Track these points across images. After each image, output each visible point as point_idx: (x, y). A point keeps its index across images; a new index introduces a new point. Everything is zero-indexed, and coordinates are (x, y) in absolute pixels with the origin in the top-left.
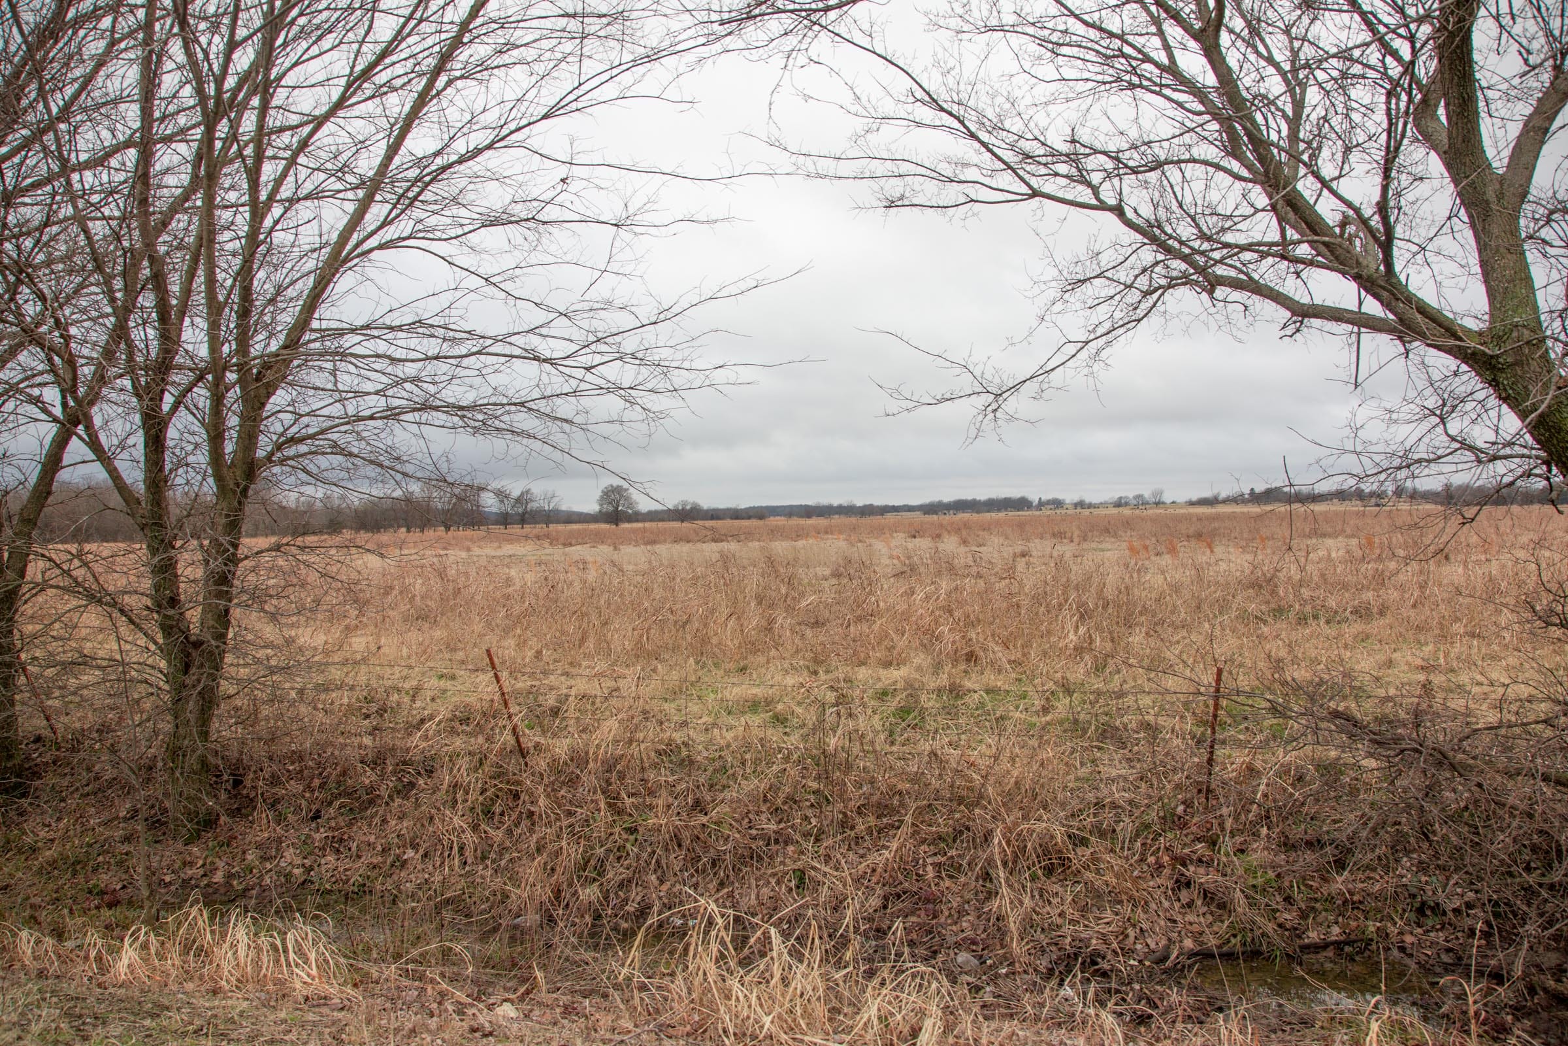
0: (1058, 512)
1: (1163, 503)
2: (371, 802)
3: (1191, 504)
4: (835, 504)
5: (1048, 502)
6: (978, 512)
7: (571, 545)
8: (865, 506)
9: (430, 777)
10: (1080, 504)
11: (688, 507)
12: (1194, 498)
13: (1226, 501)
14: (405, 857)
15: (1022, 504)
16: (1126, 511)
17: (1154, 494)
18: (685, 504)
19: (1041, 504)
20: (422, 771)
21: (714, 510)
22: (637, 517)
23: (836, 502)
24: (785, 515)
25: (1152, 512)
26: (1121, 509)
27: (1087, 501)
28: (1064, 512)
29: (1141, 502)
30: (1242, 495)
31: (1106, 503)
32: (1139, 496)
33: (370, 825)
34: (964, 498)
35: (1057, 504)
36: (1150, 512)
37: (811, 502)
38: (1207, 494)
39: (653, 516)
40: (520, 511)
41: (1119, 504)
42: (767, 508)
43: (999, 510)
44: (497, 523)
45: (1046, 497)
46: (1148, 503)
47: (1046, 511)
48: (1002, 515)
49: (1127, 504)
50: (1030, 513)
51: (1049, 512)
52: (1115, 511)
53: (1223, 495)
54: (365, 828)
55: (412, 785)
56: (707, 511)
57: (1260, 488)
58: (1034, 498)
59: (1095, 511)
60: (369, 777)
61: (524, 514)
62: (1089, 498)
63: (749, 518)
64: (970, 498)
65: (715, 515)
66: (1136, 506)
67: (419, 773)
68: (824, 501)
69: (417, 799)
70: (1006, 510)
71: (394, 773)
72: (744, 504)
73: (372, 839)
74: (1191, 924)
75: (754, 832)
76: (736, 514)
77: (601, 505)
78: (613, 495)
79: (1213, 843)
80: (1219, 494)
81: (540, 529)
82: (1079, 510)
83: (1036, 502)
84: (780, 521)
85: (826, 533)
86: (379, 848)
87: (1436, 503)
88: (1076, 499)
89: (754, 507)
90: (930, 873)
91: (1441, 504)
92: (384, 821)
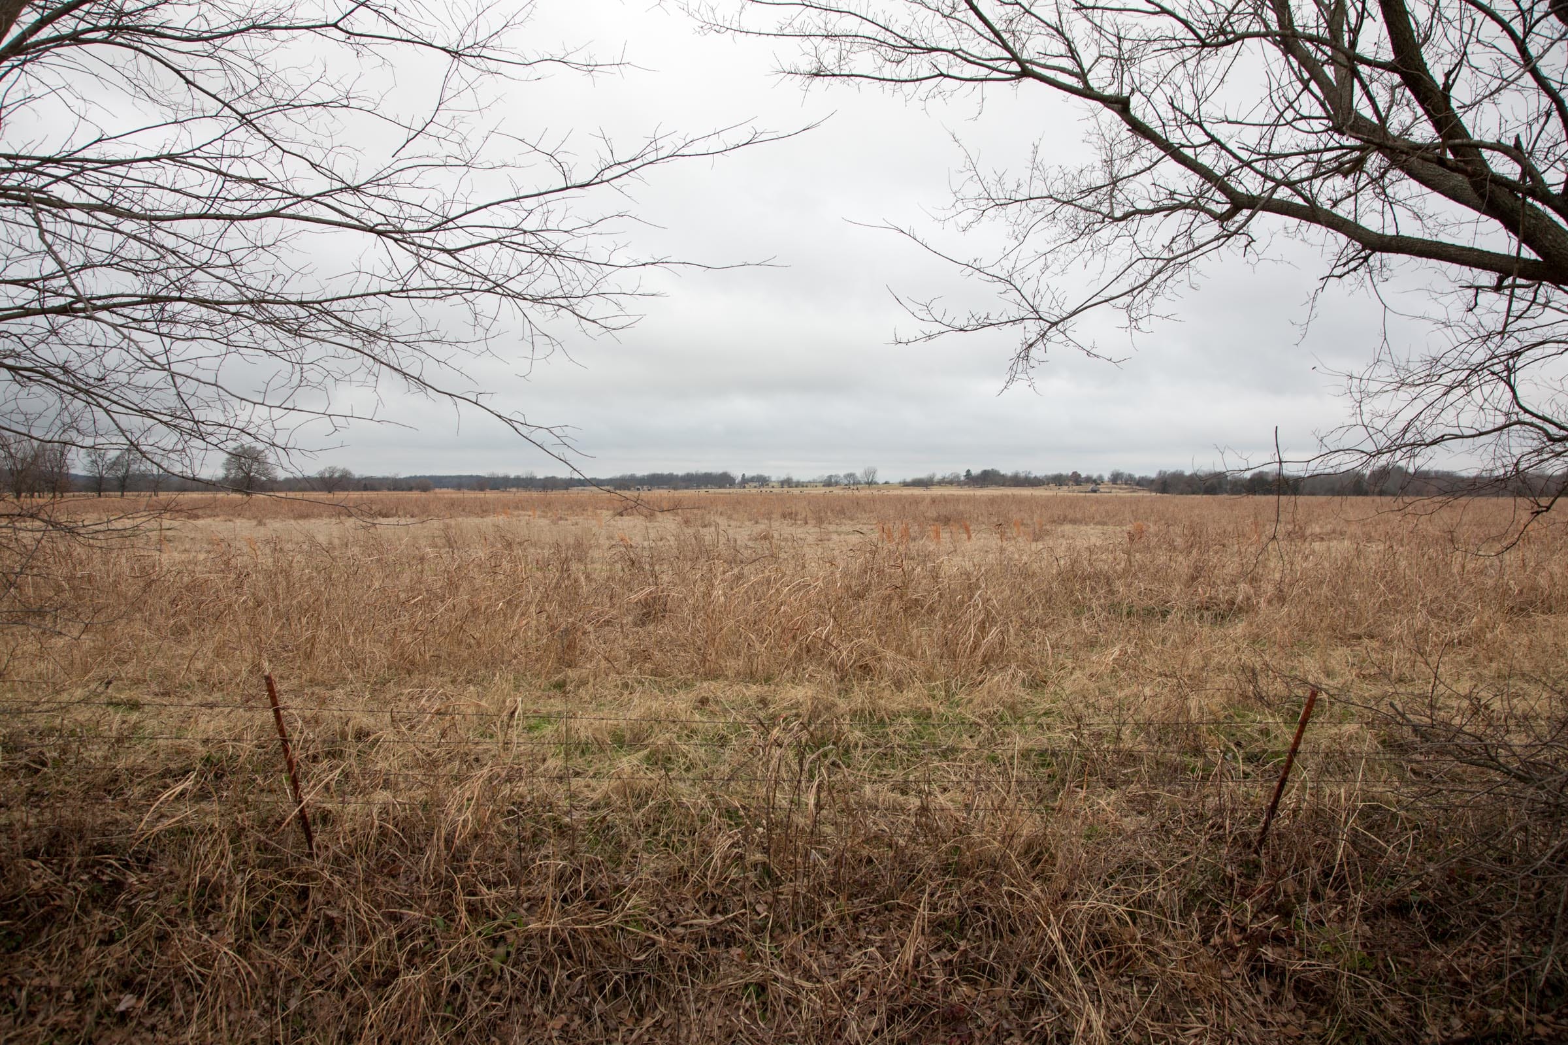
0: (764, 490)
1: (876, 483)
2: (48, 919)
3: (906, 484)
4: (512, 476)
5: (752, 479)
6: (675, 489)
7: (197, 517)
8: (547, 479)
9: (145, 870)
10: (787, 483)
11: (336, 475)
12: (909, 479)
13: (943, 482)
14: (122, 1007)
15: (724, 480)
16: (837, 491)
17: (866, 474)
18: (333, 470)
19: (745, 481)
20: (132, 862)
21: (366, 478)
22: (272, 485)
23: (512, 474)
24: (453, 487)
25: (865, 492)
26: (831, 488)
27: (795, 479)
28: (769, 490)
29: (852, 482)
30: (958, 476)
31: (814, 482)
32: (851, 475)
33: (48, 958)
34: (659, 472)
35: (762, 481)
36: (862, 493)
37: (484, 473)
38: (922, 475)
39: (294, 484)
40: (120, 474)
41: (829, 483)
42: (431, 478)
43: (698, 487)
44: (87, 488)
45: (750, 474)
46: (859, 483)
47: (751, 490)
48: (702, 491)
49: (837, 483)
50: (731, 490)
51: (754, 491)
52: (822, 490)
53: (938, 476)
54: (40, 965)
55: (118, 886)
56: (359, 480)
57: (976, 471)
58: (737, 473)
59: (806, 491)
60: (39, 877)
61: (125, 477)
62: (798, 476)
63: (411, 489)
64: (666, 472)
65: (368, 484)
66: (847, 486)
67: (127, 866)
68: (500, 472)
69: (131, 909)
70: (706, 487)
71: (85, 867)
72: (404, 473)
73: (55, 981)
74: (1284, 1025)
75: (679, 930)
76: (395, 485)
77: (228, 470)
78: (243, 458)
79: (1285, 912)
80: (934, 475)
81: (145, 497)
82: (786, 489)
83: (739, 479)
84: (449, 493)
85: (517, 508)
86: (69, 995)
87: (1151, 491)
88: (783, 477)
89: (415, 477)
90: (940, 978)
91: (1157, 491)
92: (75, 949)
